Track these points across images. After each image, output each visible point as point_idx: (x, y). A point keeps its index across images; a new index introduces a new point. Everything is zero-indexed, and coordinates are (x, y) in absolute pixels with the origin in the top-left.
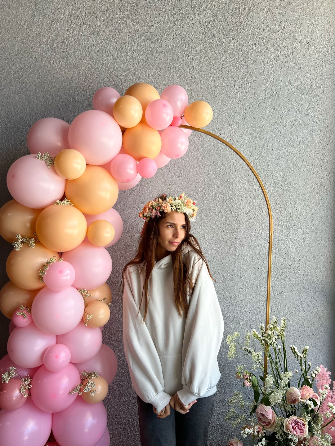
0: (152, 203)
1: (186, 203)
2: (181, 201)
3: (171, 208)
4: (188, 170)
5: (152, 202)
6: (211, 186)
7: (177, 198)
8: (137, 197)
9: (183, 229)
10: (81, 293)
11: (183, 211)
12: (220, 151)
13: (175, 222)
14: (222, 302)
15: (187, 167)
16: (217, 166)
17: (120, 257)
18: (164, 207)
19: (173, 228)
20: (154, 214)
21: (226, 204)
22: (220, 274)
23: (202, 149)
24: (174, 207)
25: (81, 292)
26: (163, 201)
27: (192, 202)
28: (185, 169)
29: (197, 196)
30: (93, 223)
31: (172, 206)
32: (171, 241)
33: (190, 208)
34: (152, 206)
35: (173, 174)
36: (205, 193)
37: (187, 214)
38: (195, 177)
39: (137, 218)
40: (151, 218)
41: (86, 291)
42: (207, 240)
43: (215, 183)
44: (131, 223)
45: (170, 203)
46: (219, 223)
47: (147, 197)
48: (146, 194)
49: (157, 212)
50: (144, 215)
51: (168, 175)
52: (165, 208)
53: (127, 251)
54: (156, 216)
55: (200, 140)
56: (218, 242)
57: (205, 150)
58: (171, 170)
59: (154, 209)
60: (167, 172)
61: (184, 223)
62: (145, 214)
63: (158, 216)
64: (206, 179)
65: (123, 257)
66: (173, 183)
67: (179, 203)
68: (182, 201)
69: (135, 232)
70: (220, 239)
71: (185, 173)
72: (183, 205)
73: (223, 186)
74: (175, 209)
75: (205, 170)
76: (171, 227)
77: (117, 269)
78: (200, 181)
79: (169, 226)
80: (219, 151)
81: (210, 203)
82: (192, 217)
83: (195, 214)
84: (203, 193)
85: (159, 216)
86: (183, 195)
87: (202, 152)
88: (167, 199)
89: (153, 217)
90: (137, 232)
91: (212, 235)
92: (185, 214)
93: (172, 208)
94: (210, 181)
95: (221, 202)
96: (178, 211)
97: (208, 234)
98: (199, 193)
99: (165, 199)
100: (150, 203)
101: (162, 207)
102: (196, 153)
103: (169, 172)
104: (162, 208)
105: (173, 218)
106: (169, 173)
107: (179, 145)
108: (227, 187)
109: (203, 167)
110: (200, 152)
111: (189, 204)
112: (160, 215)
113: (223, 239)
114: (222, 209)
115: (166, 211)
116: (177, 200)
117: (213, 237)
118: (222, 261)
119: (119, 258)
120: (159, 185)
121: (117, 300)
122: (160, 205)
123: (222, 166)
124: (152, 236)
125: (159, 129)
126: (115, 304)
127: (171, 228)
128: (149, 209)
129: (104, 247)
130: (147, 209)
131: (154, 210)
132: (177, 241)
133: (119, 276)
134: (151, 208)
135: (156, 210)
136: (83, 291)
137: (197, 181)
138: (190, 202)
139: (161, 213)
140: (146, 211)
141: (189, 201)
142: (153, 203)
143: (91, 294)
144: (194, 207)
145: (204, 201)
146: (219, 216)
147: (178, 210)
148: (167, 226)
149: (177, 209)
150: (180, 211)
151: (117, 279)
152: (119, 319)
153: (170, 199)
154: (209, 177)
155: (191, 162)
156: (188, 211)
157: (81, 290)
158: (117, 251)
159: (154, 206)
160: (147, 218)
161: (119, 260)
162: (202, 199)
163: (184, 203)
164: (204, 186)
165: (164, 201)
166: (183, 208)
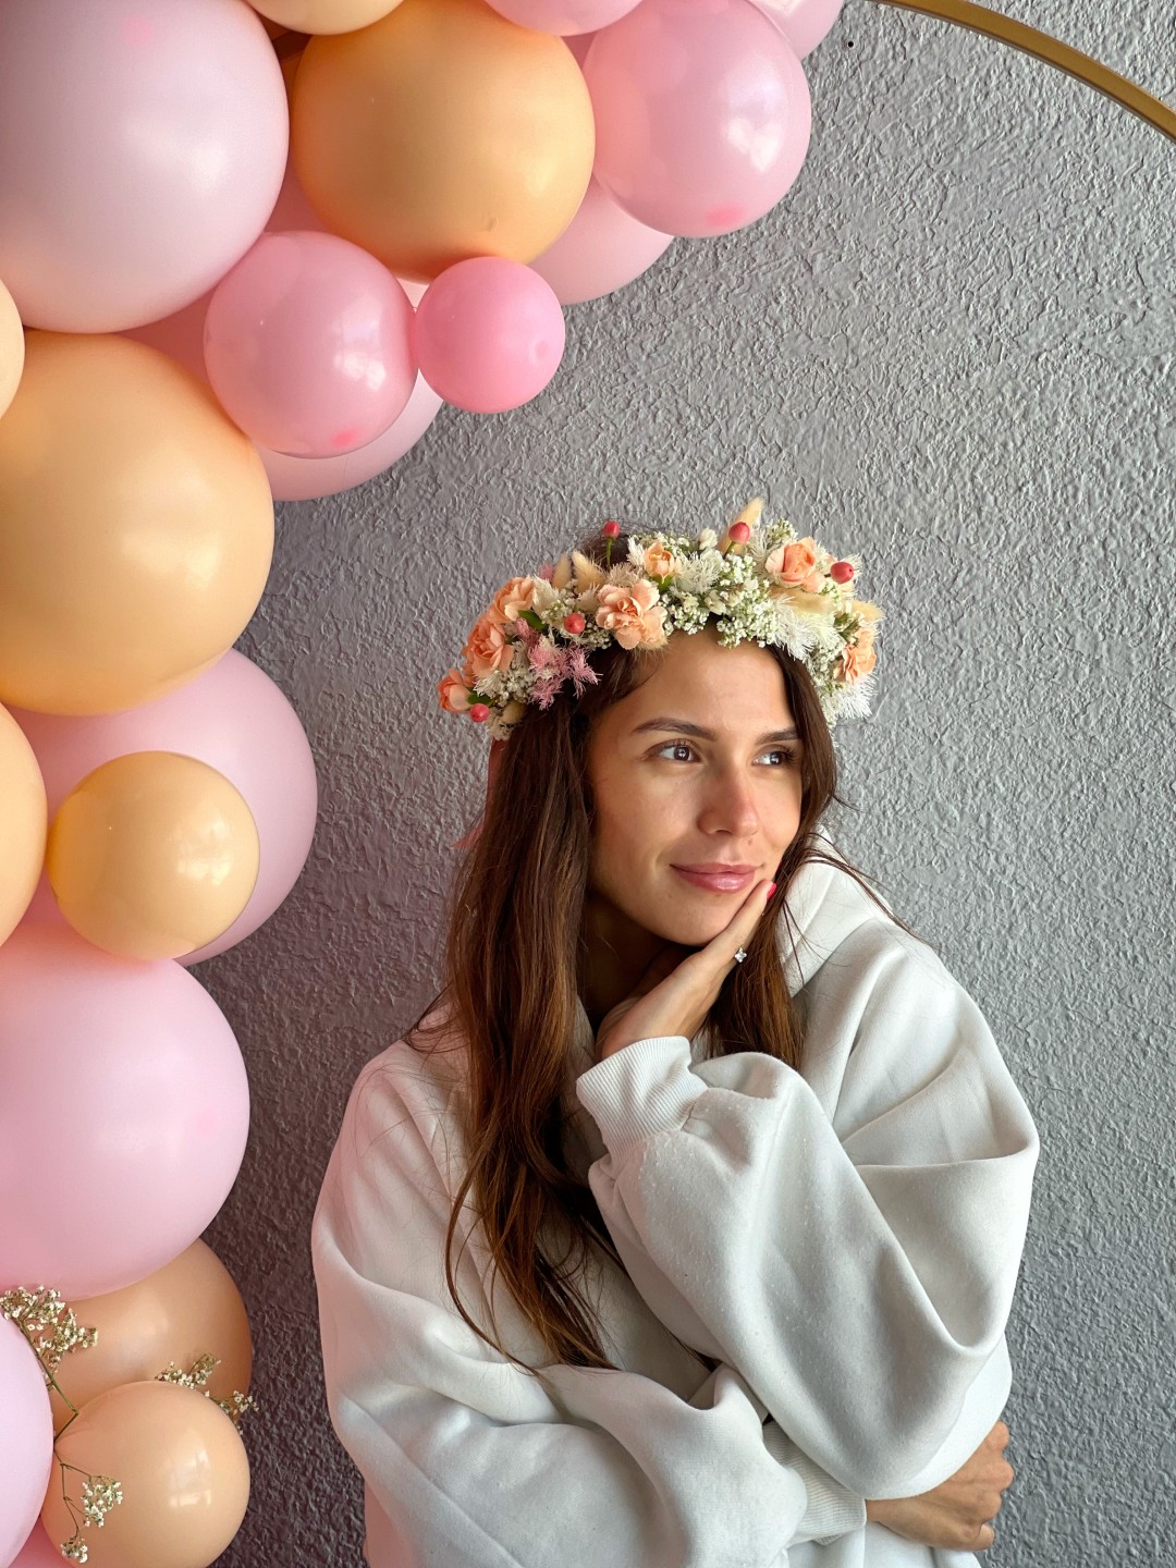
0: (526, 595)
1: (776, 576)
2: (736, 559)
3: (673, 619)
4: (832, 294)
5: (526, 584)
6: (1024, 416)
7: (709, 538)
8: (418, 531)
9: (778, 772)
10: (20, 1323)
11: (756, 627)
12: (1090, 123)
13: (707, 721)
14: (1156, 1375)
15: (817, 269)
16: (1068, 253)
17: (299, 1035)
18: (616, 609)
19: (699, 766)
20: (547, 674)
21: (1151, 560)
22: (1128, 1142)
23: (939, 110)
24: (691, 602)
25: (16, 1314)
26: (605, 567)
27: (824, 558)
28: (801, 281)
29: (908, 502)
30: (87, 779)
31: (677, 602)
32: (686, 861)
33: (812, 605)
34: (531, 616)
35: (705, 334)
36: (980, 479)
37: (799, 653)
38: (887, 351)
39: (426, 705)
40: (530, 709)
41: (61, 1306)
42: (1011, 870)
43: (1055, 390)
44: (373, 753)
45: (656, 578)
46: (1101, 721)
47: (499, 528)
48: (486, 509)
49: (570, 658)
50: (479, 691)
51: (663, 341)
52: (626, 619)
53: (353, 982)
54: (568, 685)
55: (915, 37)
56: (1103, 880)
57: (962, 119)
58: (684, 300)
59: (546, 633)
60: (655, 319)
61: (780, 722)
62: (486, 683)
63: (579, 685)
64: (976, 360)
65: (320, 1031)
66: (712, 402)
67: (725, 576)
68: (749, 559)
69: (411, 824)
70: (1112, 852)
71: (804, 321)
72: (752, 585)
73: (1121, 415)
74: (703, 619)
75: (971, 284)
76: (677, 757)
77: (275, 1126)
78: (933, 376)
79: (670, 753)
80: (1083, 124)
81: (1023, 561)
82: (842, 676)
83: (866, 652)
84: (956, 476)
85: (586, 684)
86: (754, 513)
87: (936, 136)
88: (637, 553)
89: (545, 698)
90: (426, 820)
91: (1047, 822)
92: (779, 654)
93: (679, 615)
94: (1013, 377)
95: (1113, 545)
96: (722, 636)
97: (1011, 817)
98: (924, 479)
99: (621, 555)
100: (515, 593)
101: (602, 611)
102: (885, 149)
103: (669, 315)
104: (604, 618)
105: (689, 690)
106: (675, 325)
107: (736, 133)
108: (1156, 418)
109: (950, 266)
110: (919, 143)
111: (800, 575)
112: (593, 677)
113: (1137, 849)
114: (1122, 604)
115: (629, 640)
116: (712, 556)
117: (1058, 840)
118: (1142, 1036)
119: (290, 1038)
120: (594, 428)
121: (293, 1383)
122: (584, 596)
123: (1109, 248)
124: (546, 837)
125: (574, 31)
126: (274, 1415)
127: (681, 766)
128: (510, 639)
129: (176, 960)
130: (495, 638)
131: (546, 644)
132: (735, 857)
133: (295, 1188)
134: (523, 627)
135: (561, 641)
136: (38, 1306)
137: (904, 382)
138: (809, 560)
139: (597, 659)
140: (486, 655)
141: (798, 559)
142: (531, 587)
143: (92, 1331)
144: (844, 596)
145: (968, 547)
146: (1098, 663)
147: (721, 626)
148: (654, 754)
149: (714, 618)
150: (739, 630)
151: (283, 1212)
152: (309, 1538)
153: (657, 551)
154: (1003, 340)
155: (848, 226)
156: (798, 631)
157: (16, 1300)
158: (273, 984)
159: (544, 615)
160: (500, 711)
161: (293, 1053)
162: (949, 526)
163: (760, 571)
164: (963, 422)
165: (615, 571)
166: (758, 609)
